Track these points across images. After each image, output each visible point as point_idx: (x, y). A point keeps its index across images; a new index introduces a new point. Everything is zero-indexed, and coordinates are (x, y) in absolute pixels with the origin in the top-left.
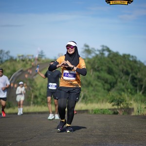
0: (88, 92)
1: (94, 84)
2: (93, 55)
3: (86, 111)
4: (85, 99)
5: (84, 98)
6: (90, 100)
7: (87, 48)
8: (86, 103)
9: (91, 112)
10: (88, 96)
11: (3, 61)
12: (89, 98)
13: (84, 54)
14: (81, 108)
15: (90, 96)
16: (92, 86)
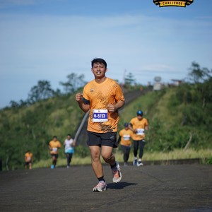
0: (199, 133)
1: (207, 121)
2: (206, 78)
3: (198, 160)
4: (196, 142)
5: (193, 141)
6: (202, 144)
7: (196, 68)
8: (197, 148)
9: (204, 162)
10: (200, 139)
11: (76, 89)
12: (200, 142)
13: (192, 78)
14: (190, 156)
15: (202, 139)
16: (205, 123)
